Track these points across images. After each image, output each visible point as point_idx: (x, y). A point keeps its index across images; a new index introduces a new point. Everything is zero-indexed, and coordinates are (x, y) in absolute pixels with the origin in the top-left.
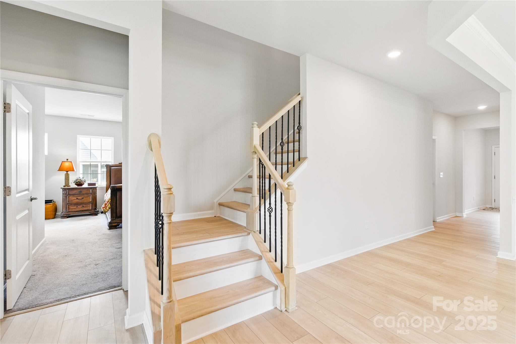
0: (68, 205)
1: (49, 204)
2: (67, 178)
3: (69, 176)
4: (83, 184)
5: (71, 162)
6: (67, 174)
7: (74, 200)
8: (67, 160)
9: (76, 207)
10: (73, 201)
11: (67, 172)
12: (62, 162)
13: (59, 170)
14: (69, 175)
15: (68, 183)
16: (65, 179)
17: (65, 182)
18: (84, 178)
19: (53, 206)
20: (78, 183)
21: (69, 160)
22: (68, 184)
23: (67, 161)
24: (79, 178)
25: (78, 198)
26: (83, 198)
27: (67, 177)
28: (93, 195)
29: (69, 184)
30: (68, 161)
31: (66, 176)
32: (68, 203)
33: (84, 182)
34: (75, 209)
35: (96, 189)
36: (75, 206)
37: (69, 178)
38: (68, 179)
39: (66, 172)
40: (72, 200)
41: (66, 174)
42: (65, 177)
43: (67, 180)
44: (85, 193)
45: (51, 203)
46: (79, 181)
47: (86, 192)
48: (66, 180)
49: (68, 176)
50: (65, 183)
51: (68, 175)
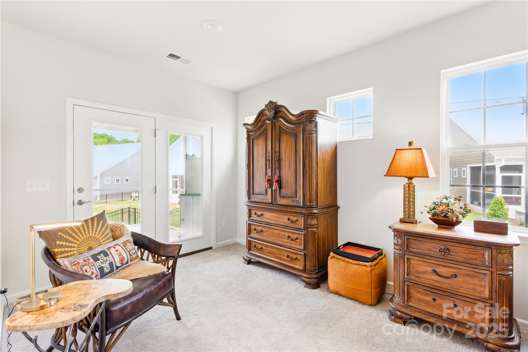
0: (408, 286)
1: (363, 263)
2: (409, 197)
3: (414, 191)
4: (458, 222)
5: (421, 149)
6: (409, 187)
7: (425, 272)
8: (410, 144)
9: (430, 299)
10: (421, 275)
11: (410, 178)
12: (397, 150)
13: (386, 175)
14: (414, 187)
15: (411, 213)
16: (405, 198)
17: (404, 208)
18: (460, 200)
19: (372, 273)
20: (441, 218)
21: (414, 144)
22: (411, 217)
23: (409, 148)
24: (444, 201)
25: (437, 270)
26: (456, 276)
27: (409, 194)
28: (494, 276)
29: (414, 216)
30: (411, 147)
31: (407, 192)
32: (406, 276)
33: (460, 216)
34: (426, 302)
35: (511, 254)
36: (427, 295)
37: (414, 199)
38: (411, 199)
39: (406, 181)
40: (417, 272)
41: (407, 185)
42: (405, 195)
43: (409, 202)
44: (461, 259)
45: (366, 263)
46: (442, 212)
47: (465, 256)
48: (407, 203)
49: (412, 192)
50: (405, 212)
51: (412, 189)
